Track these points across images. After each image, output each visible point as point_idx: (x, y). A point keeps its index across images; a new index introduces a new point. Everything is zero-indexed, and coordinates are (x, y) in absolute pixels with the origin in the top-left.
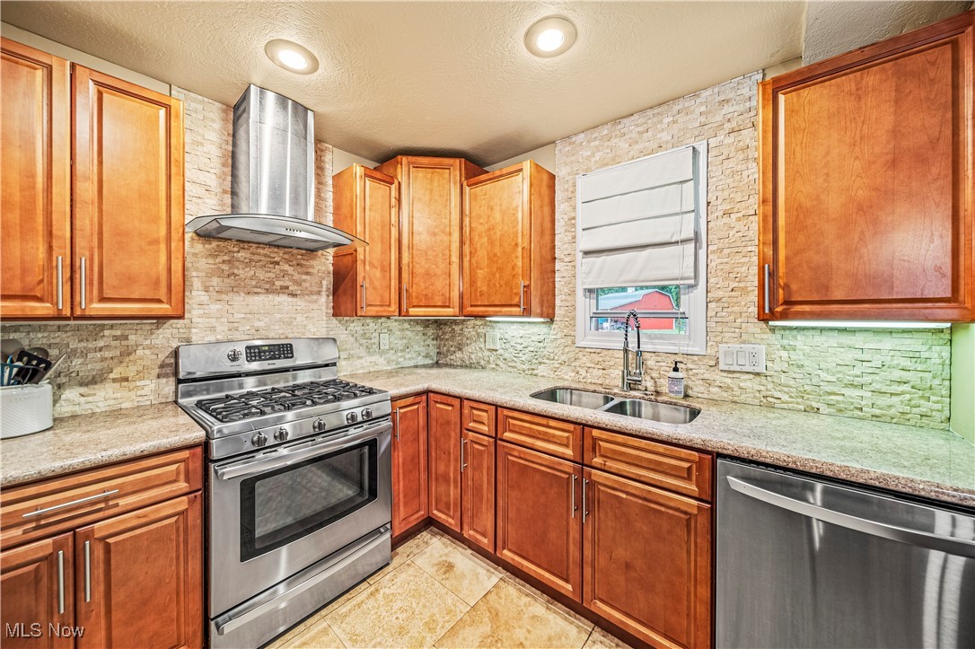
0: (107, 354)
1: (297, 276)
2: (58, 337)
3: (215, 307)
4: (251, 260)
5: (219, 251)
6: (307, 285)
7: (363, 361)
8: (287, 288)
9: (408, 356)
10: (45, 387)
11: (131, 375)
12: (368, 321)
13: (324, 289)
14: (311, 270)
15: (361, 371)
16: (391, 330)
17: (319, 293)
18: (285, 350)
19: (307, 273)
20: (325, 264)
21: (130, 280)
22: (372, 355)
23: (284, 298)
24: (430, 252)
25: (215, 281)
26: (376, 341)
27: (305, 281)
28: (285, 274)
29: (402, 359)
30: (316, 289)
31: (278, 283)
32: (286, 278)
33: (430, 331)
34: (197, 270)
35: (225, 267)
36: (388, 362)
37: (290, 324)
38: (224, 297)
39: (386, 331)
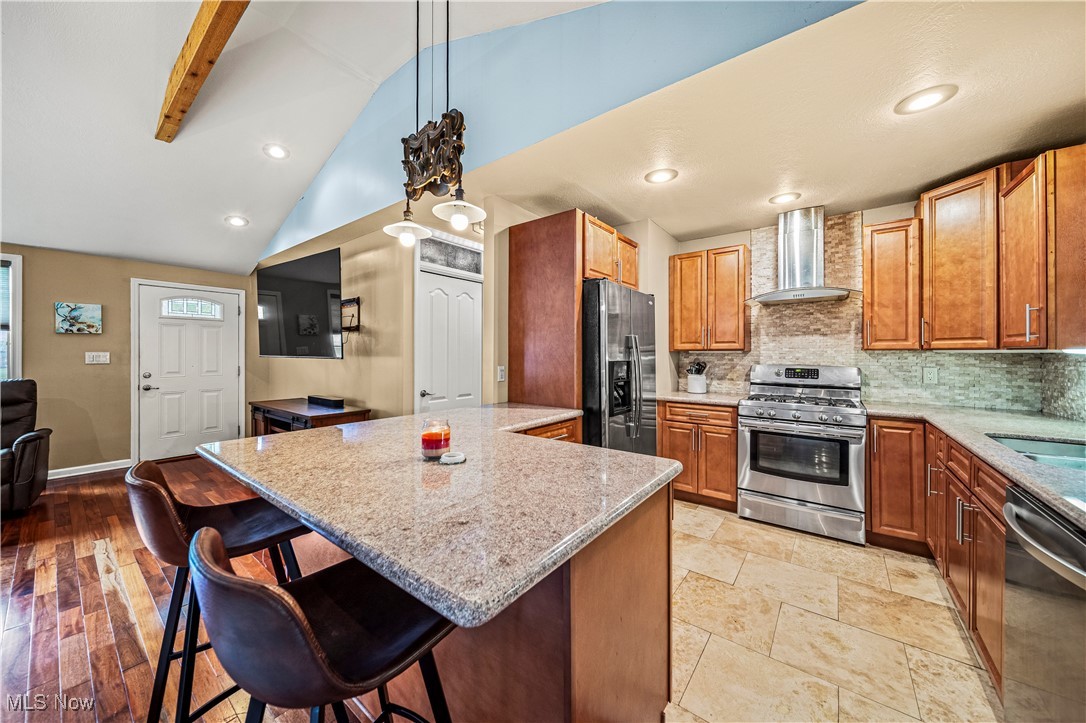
0: (726, 367)
1: (827, 321)
2: (711, 359)
3: (772, 345)
4: (793, 314)
5: (775, 311)
6: (837, 326)
7: (899, 392)
8: (819, 330)
9: (972, 395)
10: (703, 376)
11: (735, 378)
12: (906, 354)
13: (853, 327)
14: (840, 315)
15: (896, 401)
16: (942, 365)
17: (848, 332)
18: (813, 373)
19: (836, 318)
20: (853, 308)
21: (724, 333)
22: (912, 387)
23: (817, 338)
24: (956, 282)
25: (772, 330)
26: (919, 374)
27: (834, 323)
28: (818, 320)
29: (963, 398)
30: (845, 329)
31: (812, 327)
32: (819, 323)
33: (1025, 370)
34: (763, 324)
35: (778, 321)
36: (937, 397)
37: (821, 355)
38: (777, 339)
39: (934, 365)
